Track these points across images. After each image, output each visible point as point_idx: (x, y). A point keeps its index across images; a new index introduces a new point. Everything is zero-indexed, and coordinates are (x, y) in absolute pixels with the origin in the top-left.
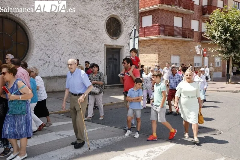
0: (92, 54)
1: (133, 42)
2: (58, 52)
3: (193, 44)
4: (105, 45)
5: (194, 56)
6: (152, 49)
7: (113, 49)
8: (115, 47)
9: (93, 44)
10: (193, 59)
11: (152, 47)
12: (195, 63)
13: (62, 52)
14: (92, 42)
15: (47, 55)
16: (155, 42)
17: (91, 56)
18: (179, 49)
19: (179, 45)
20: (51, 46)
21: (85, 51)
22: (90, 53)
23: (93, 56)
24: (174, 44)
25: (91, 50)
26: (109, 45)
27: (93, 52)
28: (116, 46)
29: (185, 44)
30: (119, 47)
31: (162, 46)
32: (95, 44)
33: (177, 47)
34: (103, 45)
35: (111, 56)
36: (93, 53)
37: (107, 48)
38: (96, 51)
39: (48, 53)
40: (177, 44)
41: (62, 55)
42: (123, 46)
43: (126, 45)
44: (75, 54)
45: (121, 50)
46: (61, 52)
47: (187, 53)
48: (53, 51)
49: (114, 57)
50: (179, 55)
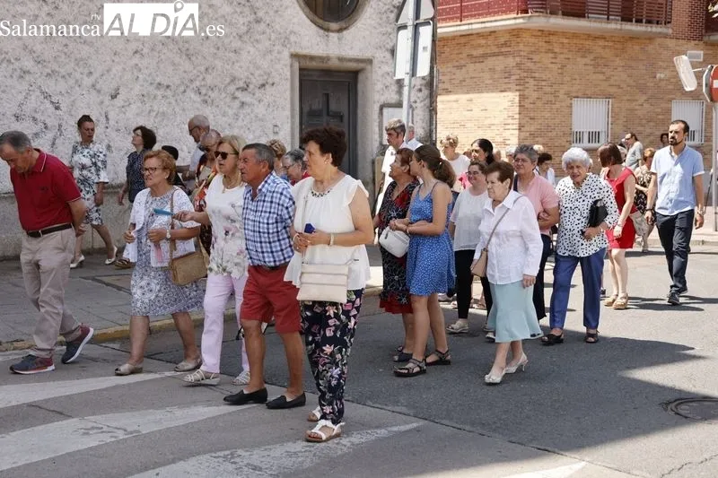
0: (238, 94)
1: (410, 43)
2: (93, 86)
3: (667, 48)
4: (294, 56)
5: (670, 101)
6: (492, 70)
7: (328, 72)
8: (334, 64)
9: (244, 55)
10: (668, 112)
11: (491, 62)
13: (114, 85)
14: (237, 44)
15: (47, 96)
16: (505, 44)
17: (237, 103)
18: (608, 72)
19: (608, 53)
20: (63, 58)
21: (209, 80)
22: (232, 88)
23: (243, 104)
24: (584, 52)
25: (233, 80)
26: (312, 58)
27: (241, 84)
28: (341, 59)
29: (635, 49)
30: (353, 66)
31: (536, 58)
32: (250, 52)
33: (599, 64)
34: (286, 54)
35: (317, 104)
36: (244, 90)
37: (301, 70)
38: (256, 81)
39: (51, 86)
40: (598, 48)
41: (114, 97)
42: (370, 61)
43: (381, 55)
44: (169, 93)
45: (361, 77)
46: (107, 86)
47: (642, 89)
48: (71, 82)
49: (333, 107)
50: (608, 96)
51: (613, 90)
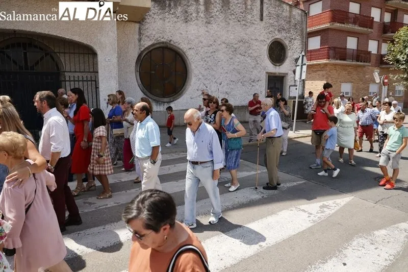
0: (252, 83)
1: (300, 70)
2: (215, 82)
3: (369, 69)
4: (267, 73)
5: (369, 84)
6: (319, 75)
7: (276, 77)
8: (278, 74)
9: (254, 73)
10: (368, 87)
11: (318, 73)
12: (370, 91)
13: (221, 81)
14: (252, 70)
15: (204, 84)
16: (323, 68)
17: (251, 85)
18: (352, 75)
19: (352, 70)
20: (209, 75)
21: (244, 79)
22: (250, 82)
23: (253, 85)
24: (345, 70)
25: (251, 79)
26: (272, 73)
27: (252, 80)
28: (279, 73)
29: (360, 69)
30: (282, 75)
31: (331, 71)
32: (255, 72)
33: (349, 73)
34: (265, 72)
35: (272, 86)
36: (253, 82)
37: (268, 76)
38: (256, 79)
39: (206, 82)
40: (349, 69)
41: (220, 84)
42: (287, 74)
43: (291, 73)
44: (234, 83)
45: (285, 78)
46: (219, 81)
47: (361, 80)
48: (210, 81)
49: (277, 86)
50: (351, 82)
51: (353, 80)
